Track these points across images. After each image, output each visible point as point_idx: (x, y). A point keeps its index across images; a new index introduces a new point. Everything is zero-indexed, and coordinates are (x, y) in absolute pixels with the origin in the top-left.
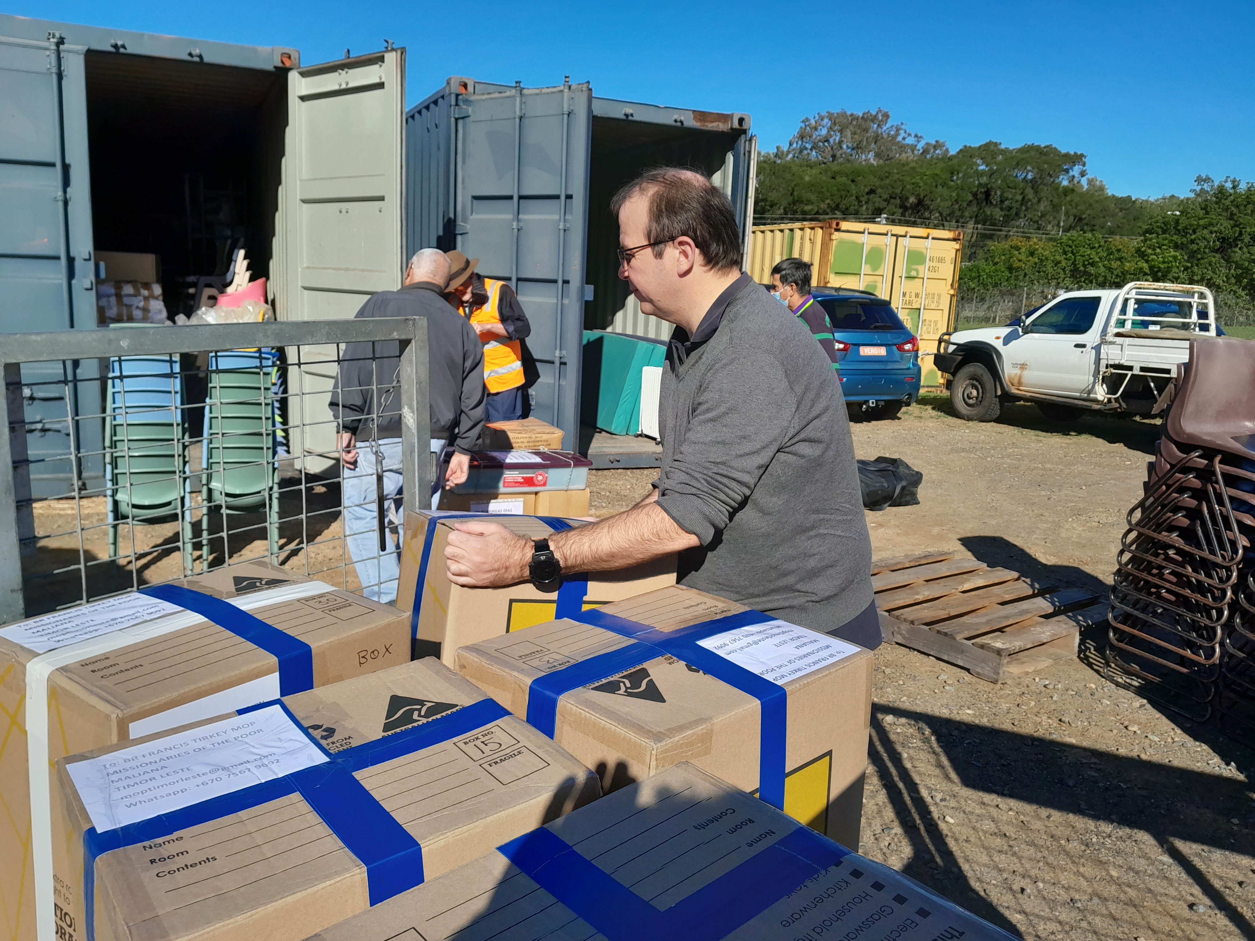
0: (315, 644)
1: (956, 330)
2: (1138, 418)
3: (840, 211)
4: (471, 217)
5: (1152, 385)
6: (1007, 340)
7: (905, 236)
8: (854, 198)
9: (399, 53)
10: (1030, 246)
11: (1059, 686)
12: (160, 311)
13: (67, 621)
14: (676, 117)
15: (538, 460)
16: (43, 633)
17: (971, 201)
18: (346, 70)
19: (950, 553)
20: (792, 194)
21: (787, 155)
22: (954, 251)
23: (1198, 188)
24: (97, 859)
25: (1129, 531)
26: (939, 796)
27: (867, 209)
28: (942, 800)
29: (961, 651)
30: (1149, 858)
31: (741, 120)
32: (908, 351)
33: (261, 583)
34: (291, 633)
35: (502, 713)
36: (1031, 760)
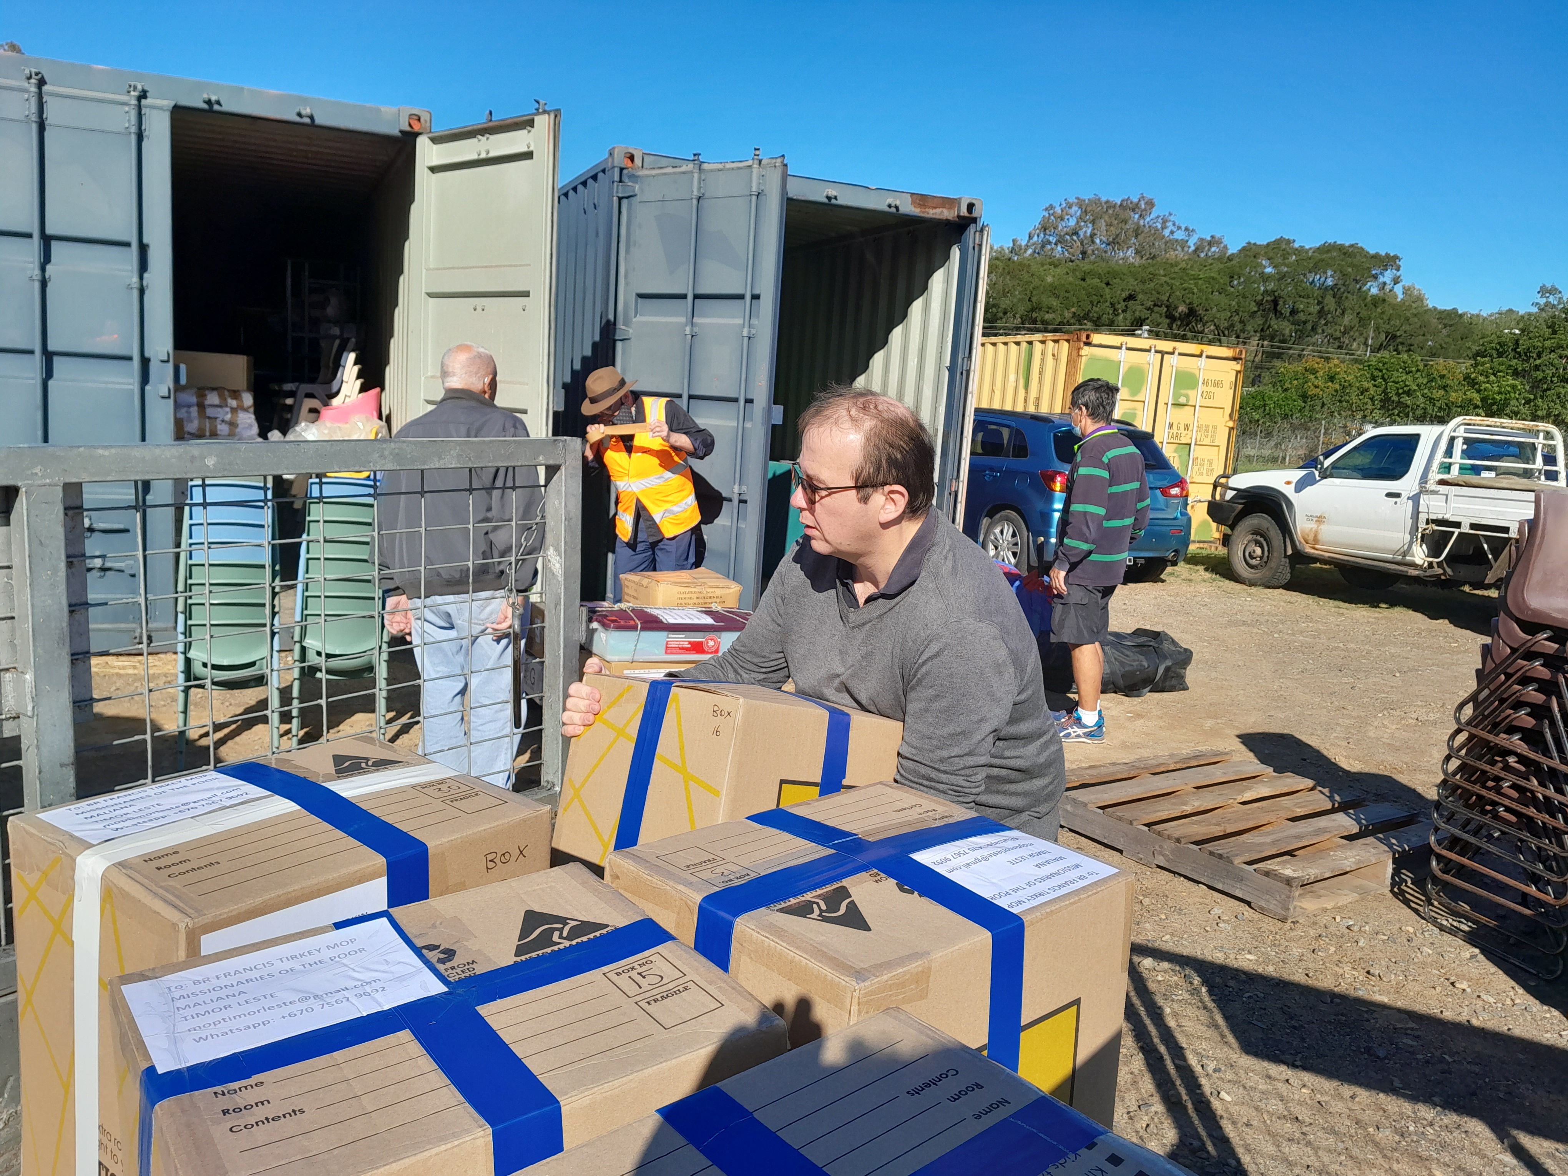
0: (433, 843)
1: (1235, 472)
2: (1467, 588)
3: (1090, 321)
4: (634, 320)
5: (1485, 546)
6: (1300, 486)
7: (1172, 353)
8: (1108, 304)
9: (552, 116)
10: (1330, 368)
11: (1367, 928)
12: (251, 426)
13: (127, 804)
14: (890, 201)
15: (709, 620)
16: (97, 819)
17: (1255, 312)
18: (488, 135)
19: (1227, 754)
20: (1029, 300)
21: (1026, 250)
22: (1234, 373)
23: (1542, 301)
24: (157, 1106)
25: (1458, 731)
26: (1211, 1066)
27: (1125, 319)
28: (1215, 1071)
29: (1240, 879)
30: (1484, 1156)
31: (971, 207)
32: (1176, 496)
33: (367, 765)
34: (404, 827)
35: (662, 937)
36: (1330, 1022)
